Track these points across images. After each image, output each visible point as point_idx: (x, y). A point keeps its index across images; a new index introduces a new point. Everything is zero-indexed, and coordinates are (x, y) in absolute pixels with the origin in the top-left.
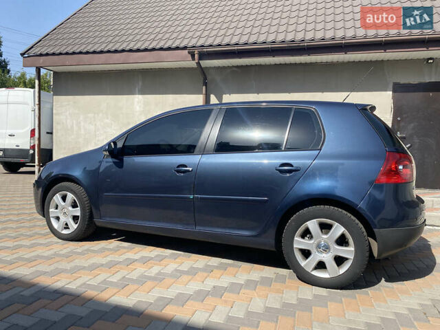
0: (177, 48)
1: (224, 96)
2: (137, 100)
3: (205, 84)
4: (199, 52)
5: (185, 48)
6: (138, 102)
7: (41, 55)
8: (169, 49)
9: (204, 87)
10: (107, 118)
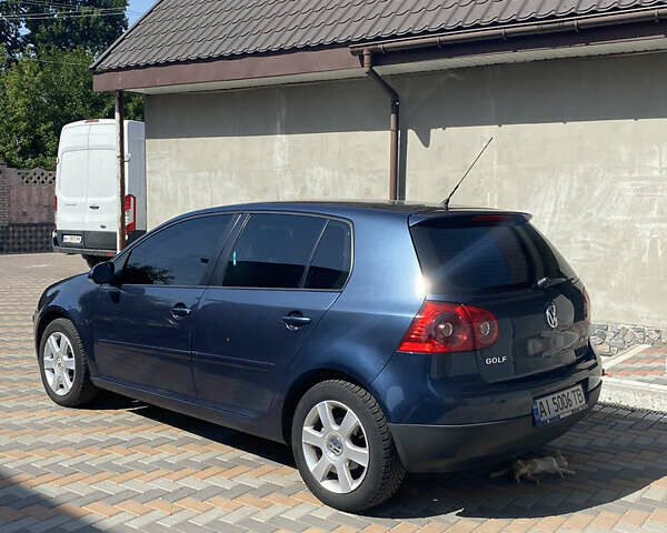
0: (334, 45)
1: (433, 131)
2: (277, 145)
3: (396, 110)
4: (369, 50)
5: (347, 44)
6: (280, 150)
7: (119, 69)
8: (321, 47)
9: (393, 116)
10: (231, 180)
